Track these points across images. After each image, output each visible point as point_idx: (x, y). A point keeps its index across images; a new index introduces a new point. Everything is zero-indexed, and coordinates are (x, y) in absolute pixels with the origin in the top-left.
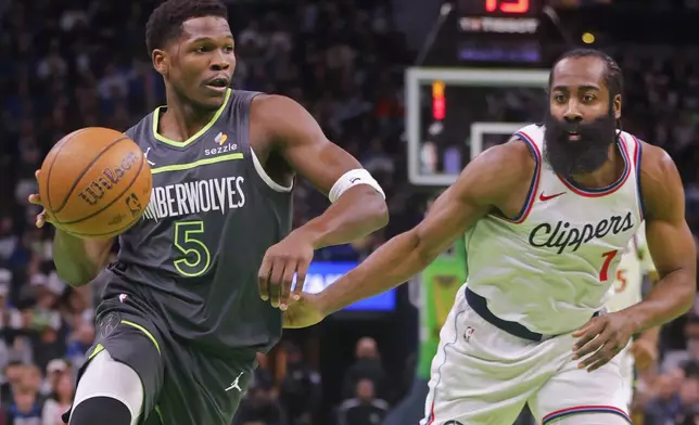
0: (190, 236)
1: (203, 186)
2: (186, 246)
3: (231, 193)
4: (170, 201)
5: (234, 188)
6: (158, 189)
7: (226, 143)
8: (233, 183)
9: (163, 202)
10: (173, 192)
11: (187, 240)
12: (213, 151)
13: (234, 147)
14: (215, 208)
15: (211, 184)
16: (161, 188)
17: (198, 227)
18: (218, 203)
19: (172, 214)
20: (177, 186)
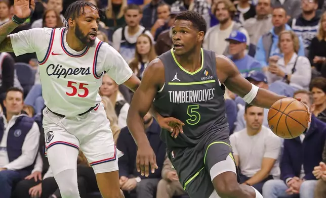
0: (193, 110)
1: (201, 92)
2: (191, 114)
3: (210, 94)
4: (187, 97)
5: (211, 93)
6: (182, 92)
7: (208, 75)
8: (211, 91)
9: (184, 97)
10: (188, 93)
11: (192, 112)
12: (204, 78)
13: (211, 77)
14: (204, 100)
15: (203, 91)
16: (184, 92)
17: (197, 107)
18: (205, 99)
19: (186, 102)
20: (190, 91)
